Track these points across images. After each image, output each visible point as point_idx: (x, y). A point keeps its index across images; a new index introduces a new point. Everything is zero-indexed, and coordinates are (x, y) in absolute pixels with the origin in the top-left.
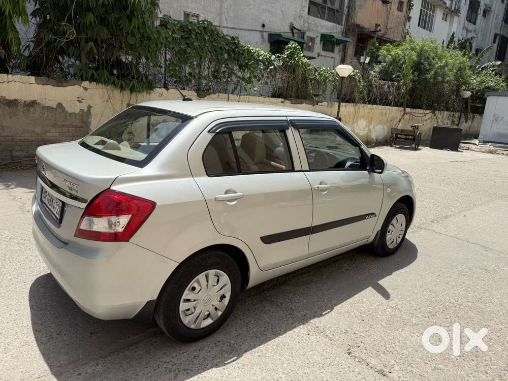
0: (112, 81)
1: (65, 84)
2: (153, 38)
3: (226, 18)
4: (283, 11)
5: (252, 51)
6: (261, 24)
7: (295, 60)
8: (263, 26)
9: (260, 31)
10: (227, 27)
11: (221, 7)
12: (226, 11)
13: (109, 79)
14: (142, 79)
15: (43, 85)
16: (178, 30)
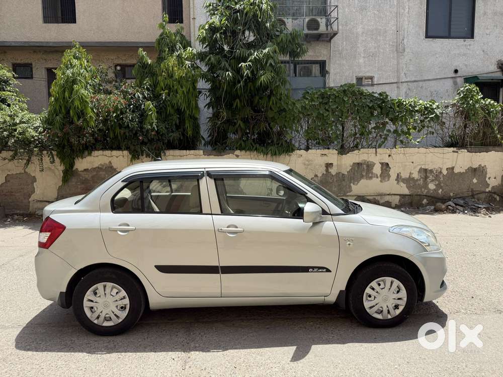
0: (254, 148)
1: (223, 153)
2: (287, 110)
3: (405, 74)
4: (485, 50)
5: (404, 103)
6: (453, 70)
7: (468, 104)
8: (456, 71)
9: (452, 78)
10: (406, 82)
11: (398, 64)
12: (405, 67)
13: (253, 147)
14: (282, 144)
15: (208, 155)
16: (317, 98)
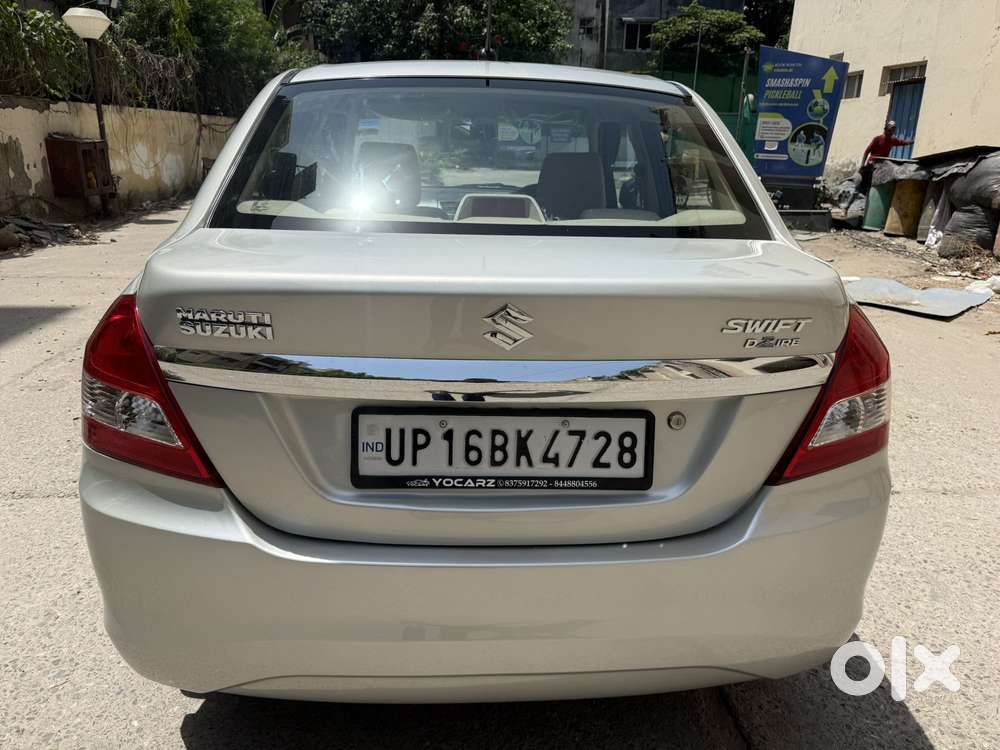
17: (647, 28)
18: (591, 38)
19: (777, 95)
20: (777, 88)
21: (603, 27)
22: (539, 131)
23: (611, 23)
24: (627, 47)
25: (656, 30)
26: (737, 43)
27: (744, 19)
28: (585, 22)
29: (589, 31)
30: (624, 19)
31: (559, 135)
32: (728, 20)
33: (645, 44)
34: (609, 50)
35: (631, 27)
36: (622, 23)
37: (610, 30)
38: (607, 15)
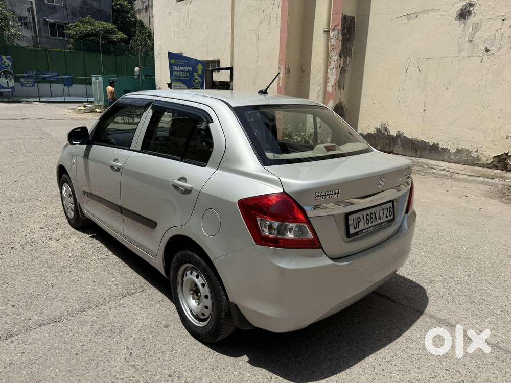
17: (62, 26)
18: (28, 29)
19: (179, 74)
20: (178, 71)
21: (34, 23)
22: (12, 80)
23: (39, 21)
24: (51, 35)
25: (69, 29)
26: (115, 40)
27: (116, 28)
28: (22, 19)
29: (25, 24)
30: (47, 20)
31: (27, 83)
32: (108, 27)
33: (63, 35)
34: (41, 36)
35: (52, 25)
36: (46, 22)
37: (39, 25)
38: (36, 17)
